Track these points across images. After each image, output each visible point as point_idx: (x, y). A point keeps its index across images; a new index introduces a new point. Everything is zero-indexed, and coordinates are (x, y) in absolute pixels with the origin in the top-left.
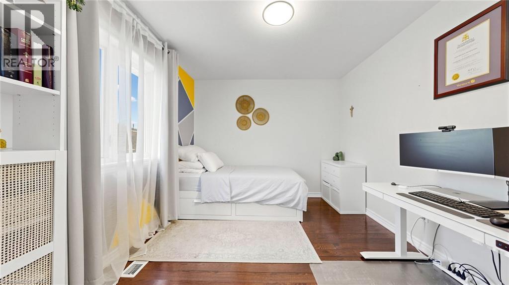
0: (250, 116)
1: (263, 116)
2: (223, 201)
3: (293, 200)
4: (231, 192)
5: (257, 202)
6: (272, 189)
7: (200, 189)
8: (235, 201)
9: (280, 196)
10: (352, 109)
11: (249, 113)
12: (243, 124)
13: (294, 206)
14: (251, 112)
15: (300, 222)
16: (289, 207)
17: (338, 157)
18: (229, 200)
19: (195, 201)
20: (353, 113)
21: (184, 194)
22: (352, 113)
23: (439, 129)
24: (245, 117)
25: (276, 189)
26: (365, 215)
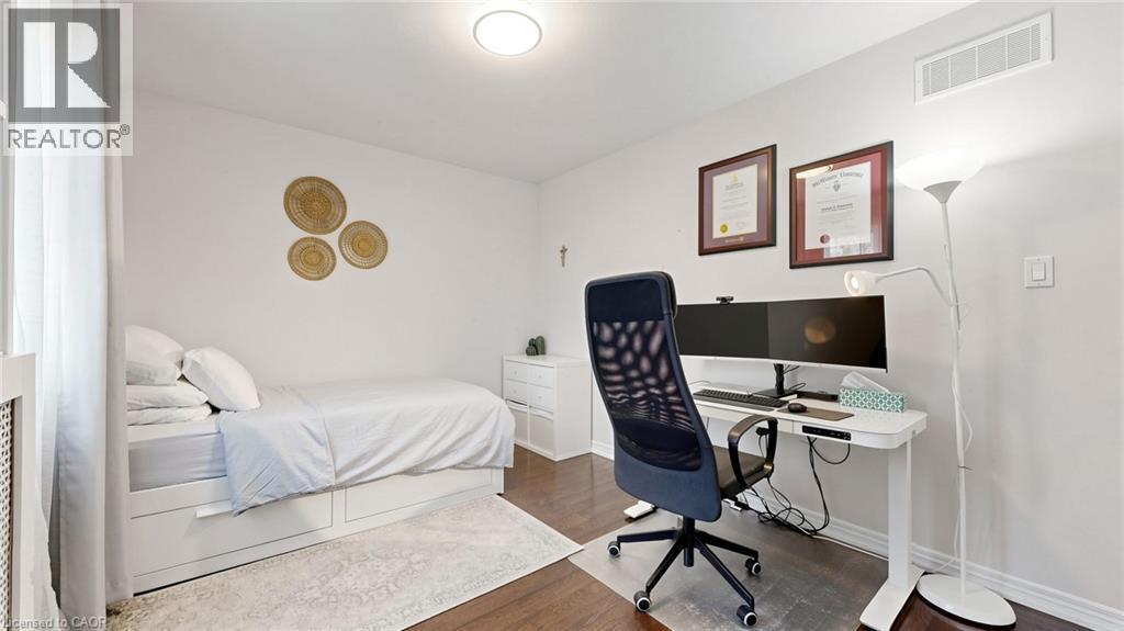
0: (332, 239)
1: (369, 245)
2: (312, 489)
3: (487, 449)
4: (334, 461)
5: (407, 472)
6: (442, 433)
7: (225, 470)
8: (347, 481)
9: (462, 443)
10: (564, 251)
11: (330, 231)
12: (310, 261)
13: (491, 461)
14: (334, 229)
15: (499, 494)
16: (478, 467)
17: (536, 347)
18: (333, 482)
19: (203, 512)
20: (566, 260)
21: (147, 499)
22: (563, 258)
23: (718, 299)
24: (316, 240)
25: (451, 429)
26: (590, 453)
